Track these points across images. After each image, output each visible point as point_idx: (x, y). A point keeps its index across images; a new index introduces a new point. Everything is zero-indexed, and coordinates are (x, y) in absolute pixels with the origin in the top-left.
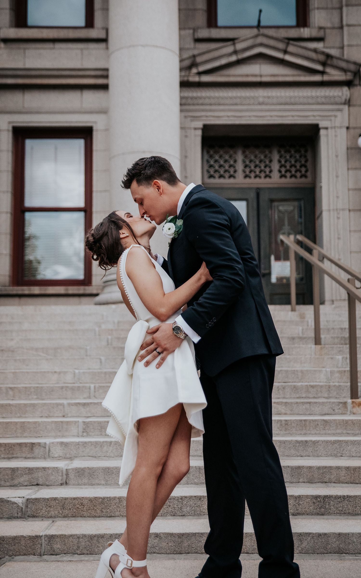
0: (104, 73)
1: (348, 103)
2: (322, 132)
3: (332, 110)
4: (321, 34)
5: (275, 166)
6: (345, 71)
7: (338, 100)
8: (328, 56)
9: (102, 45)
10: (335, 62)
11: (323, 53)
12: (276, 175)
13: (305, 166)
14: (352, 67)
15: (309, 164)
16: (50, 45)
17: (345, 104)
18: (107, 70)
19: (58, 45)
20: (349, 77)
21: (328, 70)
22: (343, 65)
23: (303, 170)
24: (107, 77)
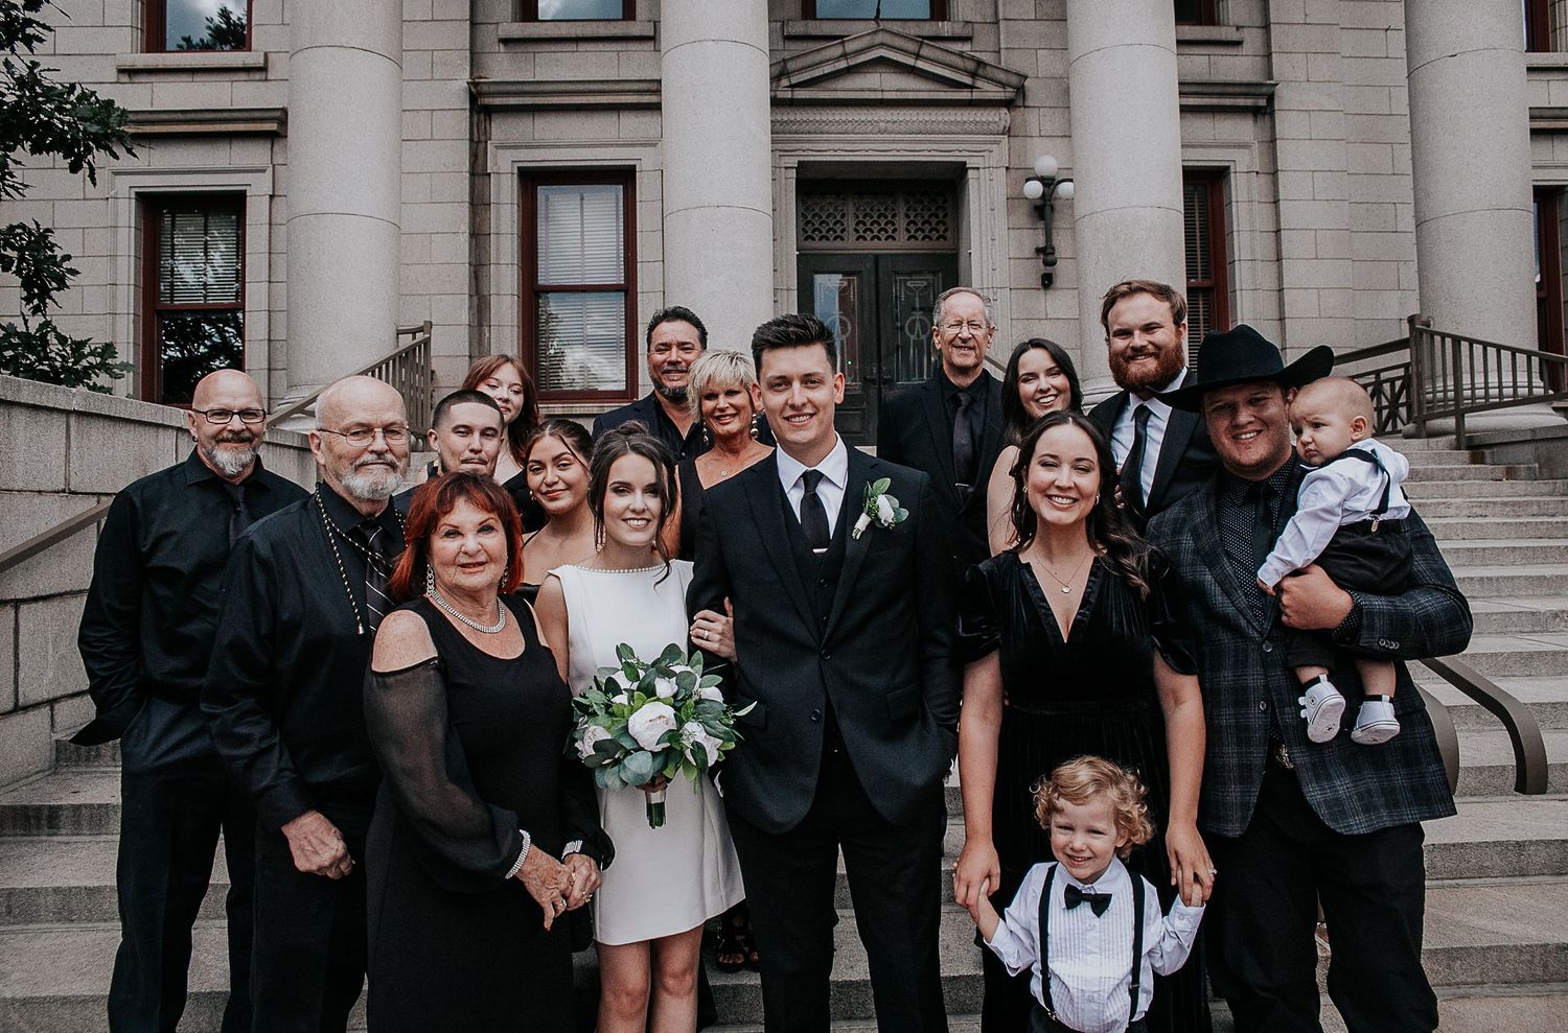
0: (654, 87)
1: (1007, 131)
2: (971, 173)
3: (985, 142)
4: (966, 32)
5: (901, 222)
6: (1003, 85)
7: (993, 127)
8: (980, 63)
9: (649, 46)
10: (990, 72)
11: (972, 58)
12: (902, 235)
13: (944, 224)
14: (1014, 80)
15: (948, 220)
16: (573, 47)
17: (1003, 134)
18: (659, 82)
19: (583, 47)
20: (1009, 94)
21: (979, 84)
22: (1002, 76)
23: (941, 228)
24: (658, 92)
